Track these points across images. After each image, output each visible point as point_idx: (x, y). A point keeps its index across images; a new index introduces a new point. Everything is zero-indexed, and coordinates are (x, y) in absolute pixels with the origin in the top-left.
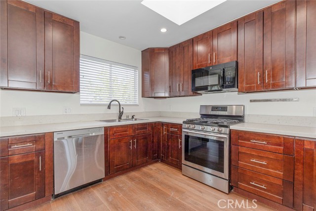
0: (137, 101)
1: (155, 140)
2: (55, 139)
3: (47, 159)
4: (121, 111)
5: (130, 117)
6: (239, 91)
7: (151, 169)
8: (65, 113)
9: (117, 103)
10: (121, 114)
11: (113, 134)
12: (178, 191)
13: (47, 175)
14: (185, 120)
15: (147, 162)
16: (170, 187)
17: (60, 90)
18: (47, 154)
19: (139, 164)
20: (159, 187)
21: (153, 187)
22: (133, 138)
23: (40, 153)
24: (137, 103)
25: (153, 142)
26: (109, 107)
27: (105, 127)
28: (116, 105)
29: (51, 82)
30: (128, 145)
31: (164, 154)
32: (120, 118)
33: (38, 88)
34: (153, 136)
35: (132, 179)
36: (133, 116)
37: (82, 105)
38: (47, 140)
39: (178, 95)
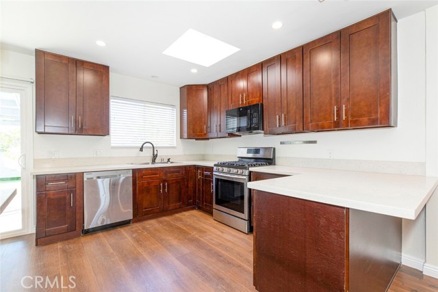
0: (175, 143)
1: (191, 185)
2: (85, 179)
3: (77, 197)
4: (155, 153)
5: (166, 161)
6: (265, 134)
7: (184, 215)
8: (95, 156)
9: (150, 145)
10: (155, 157)
11: (142, 177)
12: (201, 231)
13: (77, 211)
14: (216, 163)
15: (180, 207)
16: (195, 229)
17: (90, 133)
18: (77, 192)
19: (170, 208)
20: (184, 228)
21: (178, 228)
22: (164, 181)
23: (72, 191)
24: (175, 145)
25: (187, 187)
26: (141, 149)
27: (133, 170)
28: (150, 147)
29: (82, 126)
30: (158, 188)
31: (199, 200)
32: (154, 161)
33: (70, 132)
34: (188, 181)
35: (161, 222)
36: (169, 159)
37: (113, 148)
38: (78, 180)
39: (216, 136)
